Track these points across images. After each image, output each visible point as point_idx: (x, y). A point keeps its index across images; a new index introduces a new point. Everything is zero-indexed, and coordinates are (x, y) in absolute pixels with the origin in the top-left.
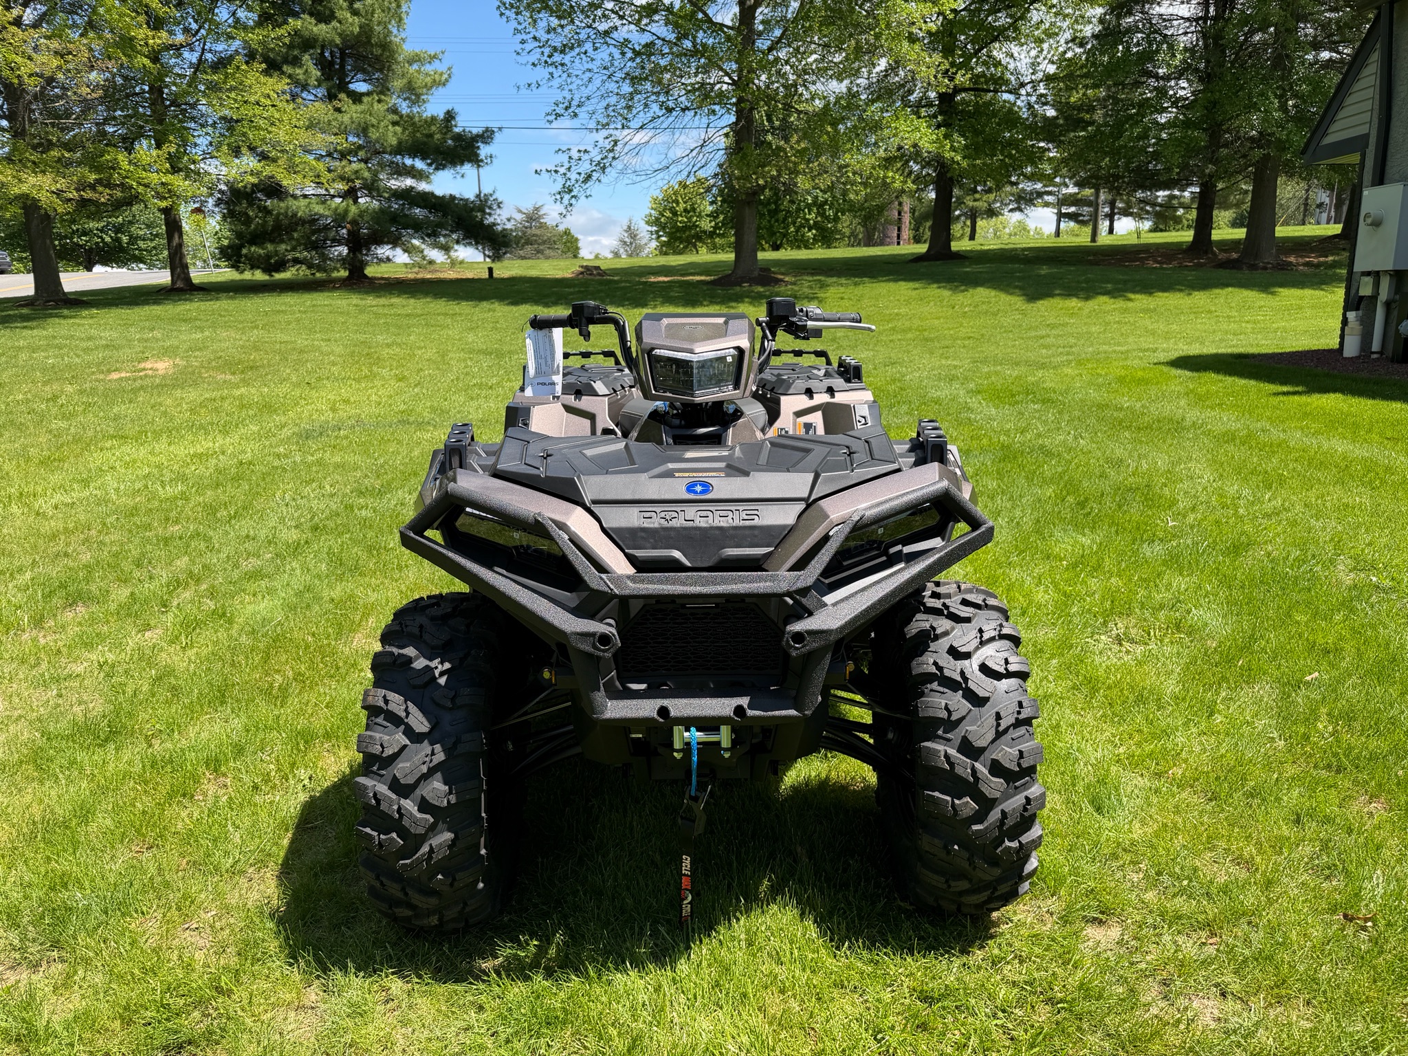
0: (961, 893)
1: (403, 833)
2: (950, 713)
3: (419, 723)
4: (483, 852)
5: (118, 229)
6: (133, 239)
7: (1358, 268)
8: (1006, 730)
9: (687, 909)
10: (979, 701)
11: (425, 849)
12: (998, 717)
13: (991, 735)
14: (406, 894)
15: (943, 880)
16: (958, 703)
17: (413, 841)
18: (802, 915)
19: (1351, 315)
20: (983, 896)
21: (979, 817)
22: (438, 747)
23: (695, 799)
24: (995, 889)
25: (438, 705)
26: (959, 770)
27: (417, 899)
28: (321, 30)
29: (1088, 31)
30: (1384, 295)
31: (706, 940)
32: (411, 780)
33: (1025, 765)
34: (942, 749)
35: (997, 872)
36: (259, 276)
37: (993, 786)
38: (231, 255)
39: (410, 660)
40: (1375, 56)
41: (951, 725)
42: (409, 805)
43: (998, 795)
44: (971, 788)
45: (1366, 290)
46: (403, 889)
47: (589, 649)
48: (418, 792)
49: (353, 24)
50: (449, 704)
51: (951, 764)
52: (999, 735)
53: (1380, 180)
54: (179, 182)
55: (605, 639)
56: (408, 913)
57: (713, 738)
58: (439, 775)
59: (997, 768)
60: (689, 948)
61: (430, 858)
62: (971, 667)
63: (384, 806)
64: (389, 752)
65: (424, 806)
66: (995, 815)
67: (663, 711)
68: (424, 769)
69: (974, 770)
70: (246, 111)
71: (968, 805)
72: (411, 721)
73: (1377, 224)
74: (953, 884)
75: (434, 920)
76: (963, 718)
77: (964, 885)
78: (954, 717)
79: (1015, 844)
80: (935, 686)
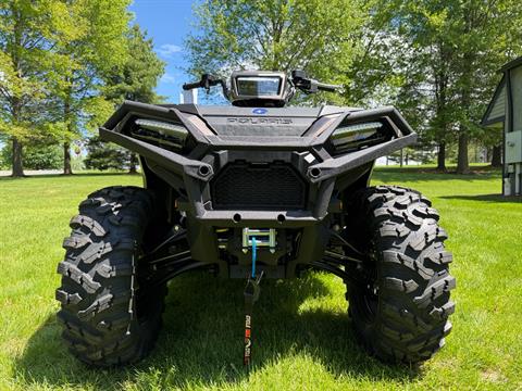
0: (408, 343)
1: (83, 293)
2: (399, 233)
3: (99, 231)
4: (131, 311)
5: (50, 157)
6: (54, 161)
7: (507, 162)
8: (431, 242)
9: (248, 351)
10: (415, 228)
11: (95, 303)
12: (426, 235)
13: (423, 244)
14: (82, 334)
15: (398, 333)
16: (402, 228)
17: (88, 298)
18: (314, 361)
19: (506, 180)
20: (420, 346)
21: (419, 291)
22: (108, 244)
23: (254, 279)
24: (428, 341)
25: (111, 223)
26: (406, 264)
27: (88, 337)
28: (128, 87)
29: (395, 94)
30: (518, 172)
31: (258, 371)
32: (90, 261)
33: (444, 261)
34: (395, 253)
35: (430, 327)
36: (97, 171)
37: (426, 273)
38: (88, 163)
39: (100, 203)
40: (505, 90)
41: (401, 239)
42: (88, 277)
43: (429, 278)
44: (413, 274)
45: (511, 170)
46: (80, 331)
47: (195, 175)
48: (94, 270)
49: (139, 86)
50: (117, 223)
51: (402, 260)
52: (428, 244)
53: (511, 130)
54: (71, 135)
55: (204, 170)
56: (84, 348)
57: (265, 244)
58: (107, 261)
59: (428, 263)
60: (248, 375)
61: (97, 309)
62: (409, 212)
63: (72, 277)
64: (79, 246)
65: (97, 278)
66: (428, 291)
67: (237, 217)
68: (99, 256)
69: (415, 264)
70: (98, 113)
71: (412, 285)
72: (94, 230)
73: (512, 145)
74: (403, 336)
75: (99, 355)
76: (406, 236)
77: (410, 337)
78: (402, 235)
79: (440, 310)
80: (389, 221)
